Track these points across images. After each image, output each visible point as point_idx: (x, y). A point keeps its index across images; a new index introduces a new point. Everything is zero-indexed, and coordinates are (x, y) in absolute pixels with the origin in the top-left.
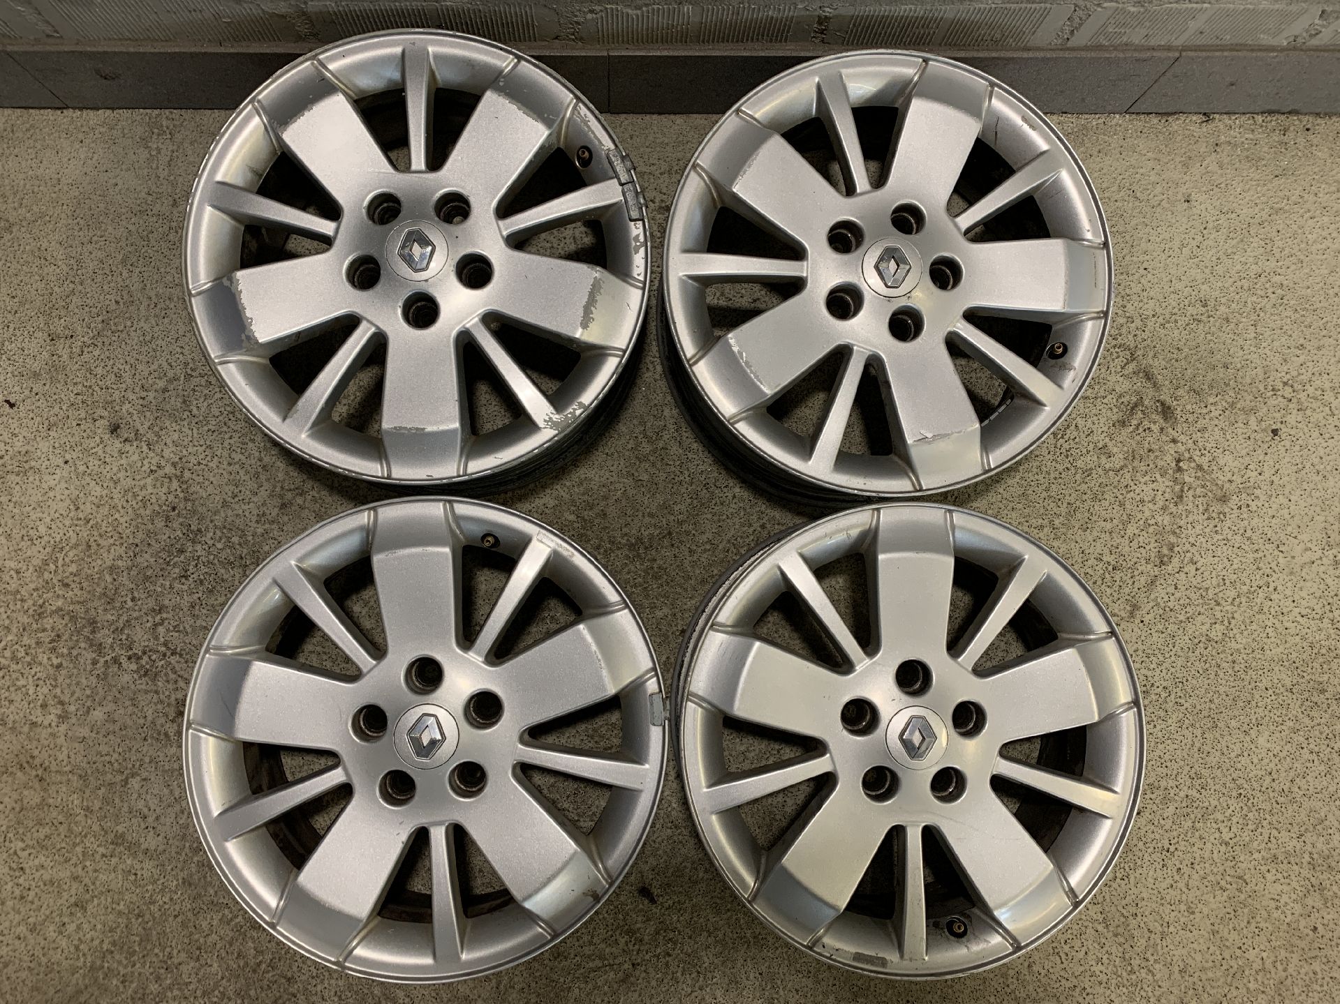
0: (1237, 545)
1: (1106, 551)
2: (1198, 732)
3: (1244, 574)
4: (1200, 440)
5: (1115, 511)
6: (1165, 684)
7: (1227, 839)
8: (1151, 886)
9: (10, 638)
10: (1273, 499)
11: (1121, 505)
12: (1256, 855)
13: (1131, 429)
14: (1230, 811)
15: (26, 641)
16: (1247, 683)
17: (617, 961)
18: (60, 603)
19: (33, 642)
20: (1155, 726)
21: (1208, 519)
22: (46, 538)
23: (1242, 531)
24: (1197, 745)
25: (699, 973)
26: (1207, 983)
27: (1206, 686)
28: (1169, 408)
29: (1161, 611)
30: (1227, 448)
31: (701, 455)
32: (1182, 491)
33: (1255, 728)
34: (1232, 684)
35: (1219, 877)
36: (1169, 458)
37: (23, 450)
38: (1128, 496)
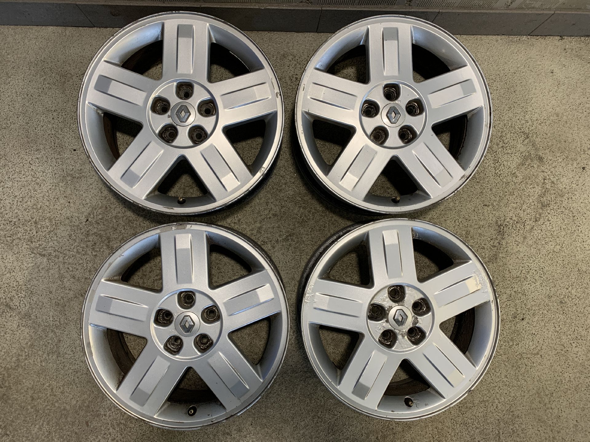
1: (514, 216)
9: (76, 244)
10: (582, 195)
12: (569, 337)
15: (82, 245)
16: (568, 269)
18: (95, 230)
19: (84, 246)
22: (89, 204)
33: (571, 287)
36: (540, 178)
37: (79, 168)
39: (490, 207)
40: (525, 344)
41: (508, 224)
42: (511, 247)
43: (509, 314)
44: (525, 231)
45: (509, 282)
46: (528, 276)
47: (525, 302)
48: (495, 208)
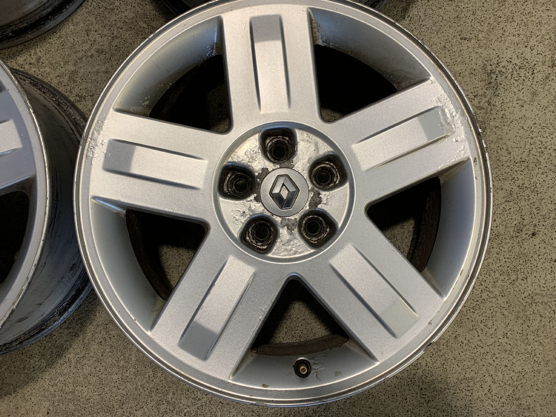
39: (472, 41)
40: (538, 277)
41: (504, 70)
42: (511, 110)
43: (509, 225)
44: (535, 83)
45: (508, 170)
46: (541, 159)
47: (537, 204)
48: (482, 44)
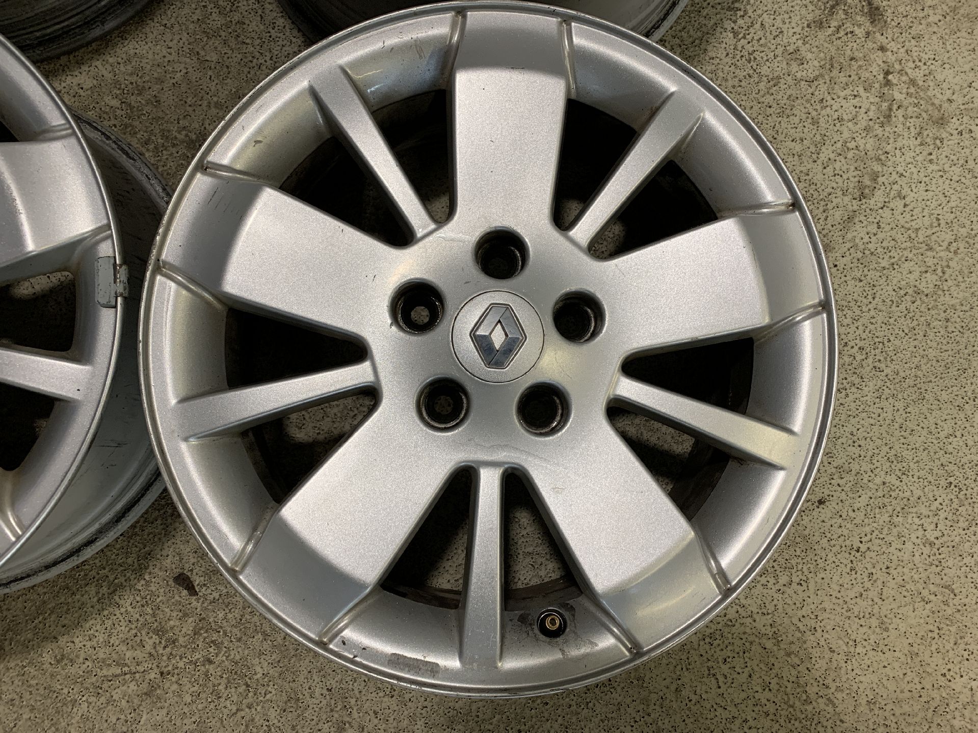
0: (955, 178)
2: (900, 405)
3: (964, 214)
4: (914, 49)
5: (806, 130)
6: (861, 344)
7: (932, 539)
8: (835, 594)
11: (815, 122)
13: (830, 31)
14: (936, 504)
17: (141, 669)
20: (847, 395)
21: (921, 144)
23: (962, 162)
24: (900, 421)
25: (248, 686)
26: (901, 719)
27: (912, 349)
28: (877, 8)
29: (860, 255)
30: (946, 60)
31: (287, 34)
32: (890, 109)
34: (944, 348)
35: (920, 586)
38: (824, 112)
